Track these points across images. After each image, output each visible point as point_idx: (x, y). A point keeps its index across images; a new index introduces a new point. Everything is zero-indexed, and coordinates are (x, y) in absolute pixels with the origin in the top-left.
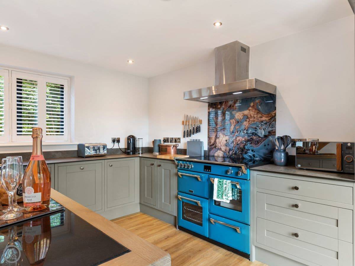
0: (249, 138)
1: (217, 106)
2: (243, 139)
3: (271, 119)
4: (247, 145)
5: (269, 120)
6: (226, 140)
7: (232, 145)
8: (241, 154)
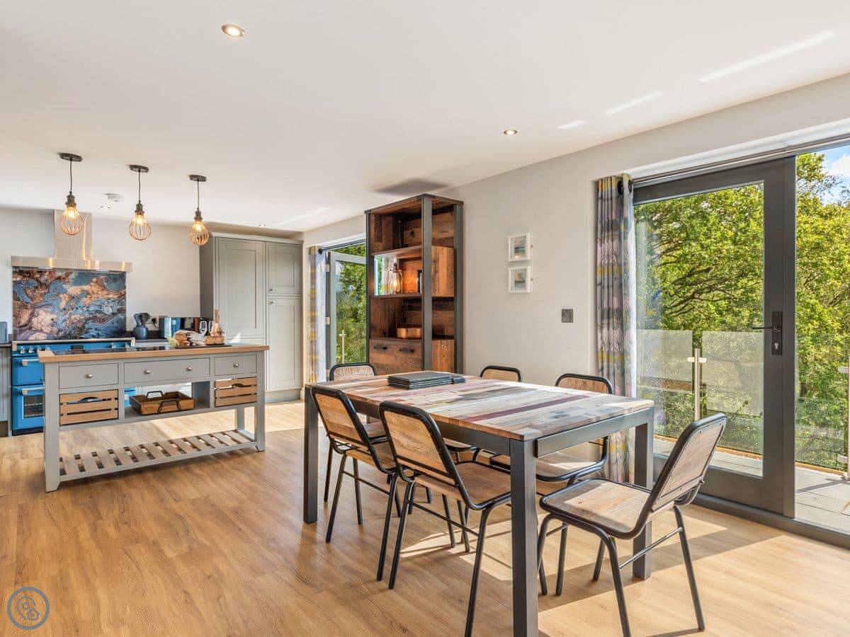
0: (91, 316)
1: (33, 275)
2: (82, 317)
3: (120, 297)
4: (88, 324)
6: (52, 320)
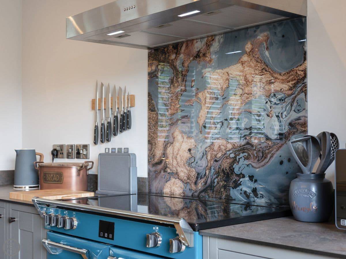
0: (243, 142)
1: (169, 56)
2: (230, 146)
3: (295, 86)
4: (238, 162)
5: (291, 89)
6: (190, 150)
7: (203, 163)
8: (225, 187)
